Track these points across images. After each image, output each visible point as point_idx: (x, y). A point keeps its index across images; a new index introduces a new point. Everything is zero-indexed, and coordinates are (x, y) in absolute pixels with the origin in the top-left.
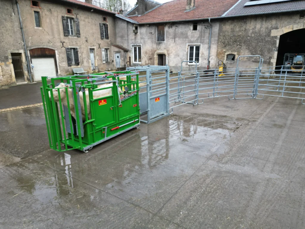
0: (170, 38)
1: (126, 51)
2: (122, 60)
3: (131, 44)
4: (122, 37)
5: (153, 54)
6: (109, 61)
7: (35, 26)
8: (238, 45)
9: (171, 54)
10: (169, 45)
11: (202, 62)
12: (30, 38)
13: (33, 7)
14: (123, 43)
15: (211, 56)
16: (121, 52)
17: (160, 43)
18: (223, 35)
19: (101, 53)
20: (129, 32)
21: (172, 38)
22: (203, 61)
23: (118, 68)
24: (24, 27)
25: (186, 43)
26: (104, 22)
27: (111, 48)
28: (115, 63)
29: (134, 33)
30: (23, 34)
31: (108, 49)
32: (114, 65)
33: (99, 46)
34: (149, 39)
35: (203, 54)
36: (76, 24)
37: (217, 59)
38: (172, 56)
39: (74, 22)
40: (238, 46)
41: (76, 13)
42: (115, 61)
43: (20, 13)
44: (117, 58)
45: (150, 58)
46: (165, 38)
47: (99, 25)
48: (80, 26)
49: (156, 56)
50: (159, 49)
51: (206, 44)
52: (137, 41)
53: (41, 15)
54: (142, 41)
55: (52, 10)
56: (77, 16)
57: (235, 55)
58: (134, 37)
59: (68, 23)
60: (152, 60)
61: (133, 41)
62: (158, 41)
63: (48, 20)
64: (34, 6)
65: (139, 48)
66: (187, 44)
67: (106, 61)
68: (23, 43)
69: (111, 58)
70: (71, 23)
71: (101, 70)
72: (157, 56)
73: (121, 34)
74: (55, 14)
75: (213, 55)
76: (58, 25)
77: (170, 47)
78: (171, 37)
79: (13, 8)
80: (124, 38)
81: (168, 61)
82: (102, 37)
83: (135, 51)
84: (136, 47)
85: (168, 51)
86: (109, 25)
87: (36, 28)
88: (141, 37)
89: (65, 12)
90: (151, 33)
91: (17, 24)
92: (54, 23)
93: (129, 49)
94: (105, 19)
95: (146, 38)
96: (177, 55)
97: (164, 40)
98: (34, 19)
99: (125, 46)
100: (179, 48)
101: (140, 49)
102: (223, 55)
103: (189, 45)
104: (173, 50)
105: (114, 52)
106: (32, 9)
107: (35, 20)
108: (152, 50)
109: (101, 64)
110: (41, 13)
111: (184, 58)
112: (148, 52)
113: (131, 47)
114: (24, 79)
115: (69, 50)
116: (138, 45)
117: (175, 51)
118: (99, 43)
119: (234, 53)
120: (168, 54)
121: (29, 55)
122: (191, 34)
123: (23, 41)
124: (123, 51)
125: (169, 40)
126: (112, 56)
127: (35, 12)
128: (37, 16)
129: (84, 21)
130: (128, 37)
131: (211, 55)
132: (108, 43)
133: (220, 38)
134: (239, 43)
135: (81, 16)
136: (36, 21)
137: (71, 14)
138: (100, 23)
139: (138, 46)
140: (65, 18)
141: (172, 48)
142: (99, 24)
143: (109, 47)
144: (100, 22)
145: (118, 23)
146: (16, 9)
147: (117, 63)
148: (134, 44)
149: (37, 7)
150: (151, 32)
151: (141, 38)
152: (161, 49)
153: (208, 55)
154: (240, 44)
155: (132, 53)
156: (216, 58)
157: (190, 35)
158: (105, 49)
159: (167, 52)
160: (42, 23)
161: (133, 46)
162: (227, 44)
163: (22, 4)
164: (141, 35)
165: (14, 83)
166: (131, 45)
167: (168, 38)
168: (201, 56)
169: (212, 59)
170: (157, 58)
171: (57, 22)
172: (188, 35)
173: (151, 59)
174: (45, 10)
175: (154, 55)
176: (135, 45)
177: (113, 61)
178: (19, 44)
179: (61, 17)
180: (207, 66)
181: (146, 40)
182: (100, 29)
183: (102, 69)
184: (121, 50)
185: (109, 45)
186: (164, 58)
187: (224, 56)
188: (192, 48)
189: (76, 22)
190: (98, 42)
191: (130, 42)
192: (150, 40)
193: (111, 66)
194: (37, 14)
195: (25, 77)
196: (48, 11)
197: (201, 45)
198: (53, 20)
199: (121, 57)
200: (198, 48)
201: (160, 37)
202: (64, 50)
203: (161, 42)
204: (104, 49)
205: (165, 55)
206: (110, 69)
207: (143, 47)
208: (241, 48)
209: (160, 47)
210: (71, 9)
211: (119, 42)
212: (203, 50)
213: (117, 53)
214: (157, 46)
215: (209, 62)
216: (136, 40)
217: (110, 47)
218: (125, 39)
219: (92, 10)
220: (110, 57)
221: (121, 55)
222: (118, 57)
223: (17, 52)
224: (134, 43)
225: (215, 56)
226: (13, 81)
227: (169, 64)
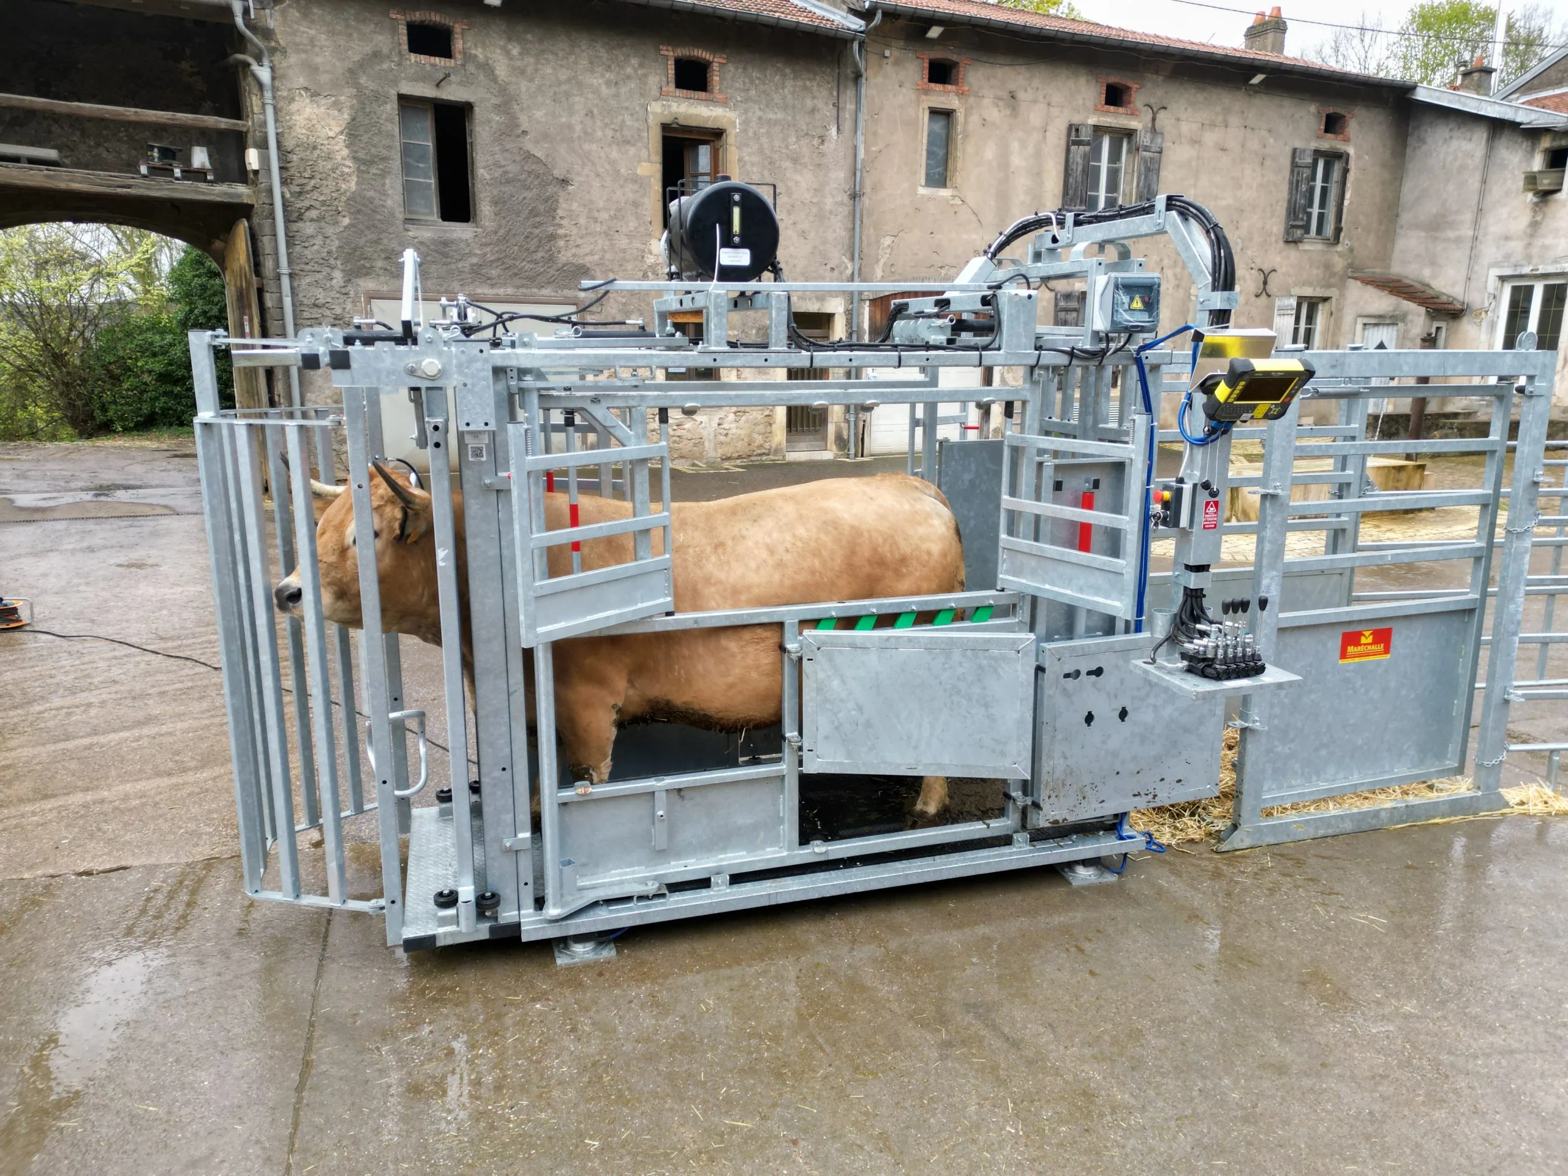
1: (1447, 312)
3: (1496, 264)
4: (1436, 226)
7: (923, 182)
12: (887, 241)
13: (926, 92)
14: (1433, 263)
16: (1410, 317)
19: (1269, 322)
20: (1495, 192)
24: (868, 189)
26: (1328, 143)
27: (1342, 295)
29: (1530, 196)
30: (858, 223)
31: (1325, 299)
33: (1265, 283)
39: (1135, 150)
41: (1152, 101)
43: (861, 125)
47: (1286, 162)
48: (1163, 173)
52: (1544, 247)
53: (959, 128)
55: (1021, 95)
56: (1154, 119)
59: (1099, 160)
61: (1517, 247)
63: (990, 152)
64: (932, 85)
65: (1549, 288)
68: (849, 265)
70: (1115, 157)
73: (1429, 208)
74: (1035, 116)
76: (1038, 175)
79: (837, 105)
80: (1451, 234)
82: (1293, 227)
83: (1518, 309)
84: (1530, 288)
86: (1359, 157)
87: (923, 191)
89: (1090, 104)
91: (839, 176)
92: (1017, 160)
93: (1475, 298)
94: (1333, 124)
98: (925, 147)
99: (1446, 282)
101: (1557, 295)
105: (1360, 321)
106: (924, 97)
107: (924, 153)
110: (960, 116)
113: (1492, 282)
114: (825, 438)
116: (1551, 269)
118: (1266, 268)
121: (866, 326)
123: (852, 259)
126: (1343, 342)
127: (934, 112)
128: (943, 133)
129: (1195, 142)
130: (1476, 223)
132: (1327, 266)
135: (1183, 116)
136: (928, 158)
137: (1121, 110)
138: (1295, 151)
139: (1544, 276)
140: (1085, 136)
142: (1288, 151)
144: (1298, 144)
145: (1424, 142)
146: (850, 107)
148: (1517, 266)
149: (949, 87)
155: (1493, 326)
158: (1301, 299)
160: (959, 165)
161: (1503, 279)
163: (879, 79)
165: (777, 451)
166: (1495, 272)
171: (1038, 154)
174: (987, 101)
176: (1526, 270)
178: (832, 269)
179: (1064, 128)
182: (1291, 183)
184: (1409, 306)
189: (1147, 149)
191: (1489, 252)
194: (939, 125)
195: (831, 429)
196: (1001, 103)
198: (1015, 146)
204: (1293, 302)
210: (1130, 84)
211: (1409, 257)
213: (1376, 325)
216: (1538, 242)
218: (1458, 241)
219: (1258, 79)
221: (1403, 338)
223: (813, 307)
224: (1517, 258)
226: (774, 446)
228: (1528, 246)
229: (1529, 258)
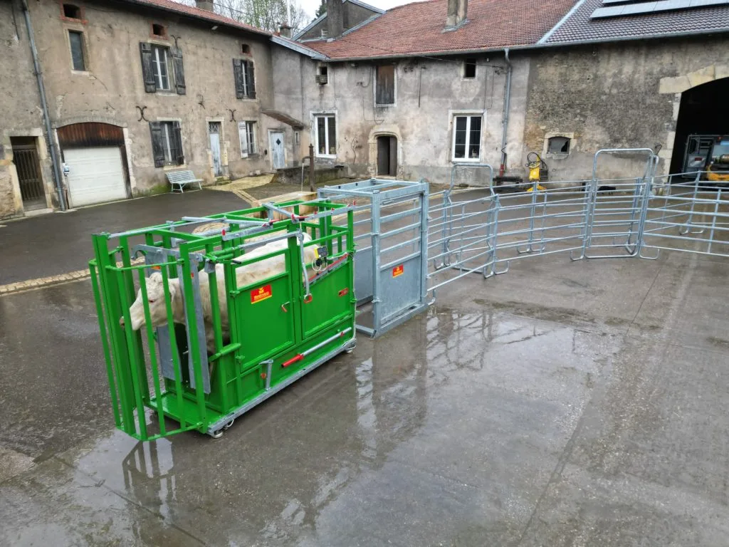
0: (406, 97)
1: (298, 127)
2: (288, 149)
3: (311, 109)
4: (288, 92)
5: (365, 136)
6: (256, 151)
7: (73, 68)
8: (578, 116)
9: (412, 137)
10: (406, 113)
11: (488, 156)
12: (60, 98)
13: (65, 21)
14: (290, 107)
15: (510, 141)
16: (287, 130)
17: (382, 109)
18: (538, 90)
19: (237, 132)
20: (306, 82)
21: (413, 97)
22: (490, 154)
23: (278, 170)
24: (43, 71)
25: (448, 109)
26: (244, 57)
27: (260, 120)
28: (270, 157)
29: (318, 84)
30: (42, 89)
31: (255, 122)
32: (268, 162)
33: (233, 115)
34: (354, 98)
35: (490, 136)
36: (176, 61)
37: (525, 149)
38: (413, 140)
39: (170, 56)
40: (576, 117)
41: (175, 34)
42: (270, 152)
43: (32, 35)
44: (276, 144)
45: (357, 144)
46: (395, 97)
47: (231, 64)
48: (185, 67)
49: (373, 141)
50: (379, 122)
51: (496, 110)
52: (326, 104)
53: (87, 41)
54: (338, 103)
55: (114, 27)
56: (176, 42)
57: (570, 139)
58: (316, 94)
59: (155, 60)
60: (363, 151)
61: (317, 103)
62: (377, 103)
63: (104, 54)
64: (68, 18)
65: (329, 119)
66: (451, 112)
67: (250, 153)
68: (41, 110)
69: (261, 144)
70: (162, 59)
71: (237, 175)
72: (376, 141)
73: (284, 86)
74: (123, 37)
75: (514, 139)
76: (130, 66)
77: (408, 118)
78: (411, 93)
79: (14, 24)
80: (294, 96)
81: (403, 152)
82: (239, 92)
83: (321, 126)
84: (323, 119)
85: (402, 128)
86: (256, 64)
87: (74, 72)
88: (336, 92)
89: (147, 33)
90: (361, 83)
91: (25, 63)
92: (119, 59)
93: (306, 122)
94: (245, 49)
95: (349, 96)
96: (424, 138)
97: (392, 101)
98: (70, 50)
99: (296, 115)
100: (429, 122)
101: (332, 122)
102: (540, 140)
103: (454, 115)
104: (415, 127)
105: (269, 131)
106: (64, 24)
107: (71, 53)
108: (362, 126)
109: (237, 161)
110: (86, 35)
111: (443, 144)
112: (352, 129)
113: (311, 116)
114: (45, 202)
115: (159, 127)
116: (329, 112)
117: (419, 130)
118: (232, 109)
119: (566, 135)
120: (404, 136)
121: (57, 141)
122: (460, 87)
123: (42, 107)
124: (290, 127)
125: (405, 102)
126: (265, 139)
127: (71, 32)
128: (78, 42)
129: (195, 54)
130: (302, 93)
131: (509, 138)
132: (253, 108)
133: (533, 98)
134: (578, 111)
135: (188, 41)
136: (73, 56)
137: (161, 37)
138: (233, 60)
139: (327, 114)
140: (148, 48)
141: (412, 121)
142: (231, 60)
143: (255, 116)
144: (235, 57)
145: (278, 58)
146: (23, 26)
147: (276, 157)
148: (318, 110)
149: (77, 20)
150: (360, 81)
151: (336, 96)
152: (386, 124)
153: (501, 138)
154: (581, 111)
155: (314, 132)
156: (522, 146)
157: (457, 90)
158: (247, 122)
159: (401, 131)
160: (90, 59)
161: (315, 115)
162: (550, 112)
163: (37, 12)
164: (335, 87)
165: (19, 212)
166: (311, 112)
167: (405, 95)
168: (486, 142)
169: (511, 148)
170: (376, 145)
171: (128, 56)
172: (453, 89)
173: (360, 147)
174: (98, 29)
175: (368, 139)
176: (322, 112)
177: (266, 152)
178: (32, 113)
179: (137, 44)
180: (498, 166)
181: (348, 100)
182: (235, 74)
183: (240, 172)
184: (286, 125)
185: (256, 111)
186: (392, 144)
187: (543, 142)
188: (461, 121)
189: (176, 56)
190: (229, 106)
191: (308, 104)
192: (357, 100)
193: (261, 164)
194: (75, 39)
195: (48, 197)
196: (105, 30)
197: (485, 114)
198: (116, 51)
199: (286, 142)
200: (477, 122)
201: (383, 92)
202: (145, 127)
203: (386, 105)
204: (244, 123)
205: (395, 138)
206: (258, 172)
207: (339, 117)
208: (584, 122)
209: (381, 118)
210: (163, 25)
211: (280, 104)
212: (490, 127)
213: (275, 132)
214: (376, 116)
215: (505, 155)
216: (323, 101)
217: (260, 117)
218: (297, 99)
219: (215, 28)
220: (258, 142)
221: (286, 138)
222: (278, 142)
223: (25, 133)
224: (317, 108)
225: (521, 141)
226: (17, 209)
227: (405, 161)
228: (321, 103)
229: (322, 108)
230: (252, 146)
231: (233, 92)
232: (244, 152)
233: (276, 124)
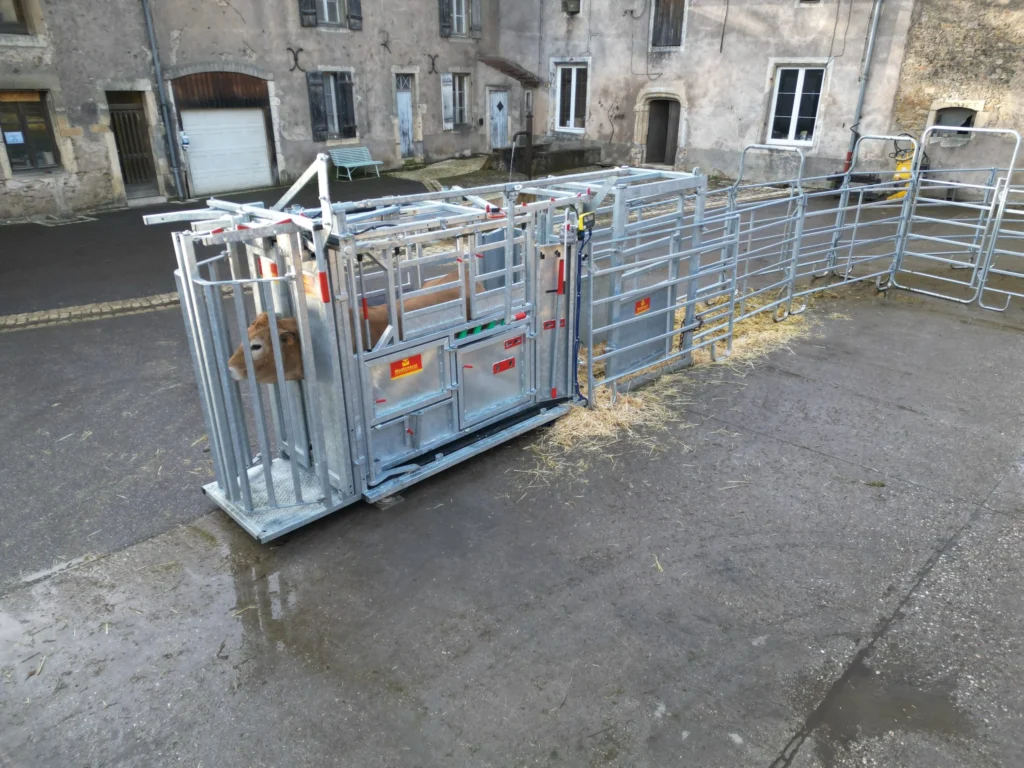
0: (702, 34)
1: (531, 82)
2: (513, 118)
3: (552, 55)
4: (521, 28)
5: (631, 99)
6: (466, 120)
8: (998, 70)
9: (704, 102)
10: (699, 62)
11: (828, 138)
12: (175, 34)
14: (521, 52)
15: (869, 114)
16: (513, 87)
17: (661, 55)
18: (930, 24)
19: (438, 91)
20: (548, 9)
21: (712, 35)
22: (831, 134)
23: (495, 150)
25: (767, 57)
27: (475, 71)
28: (487, 129)
29: (565, 14)
30: (149, 19)
31: (467, 74)
32: (483, 137)
33: (433, 64)
34: (619, 36)
35: (834, 102)
37: (894, 127)
38: (705, 107)
40: (994, 71)
42: (487, 122)
44: (496, 109)
45: (617, 112)
46: (684, 35)
49: (641, 107)
50: (655, 76)
51: (849, 59)
52: (575, 46)
54: (593, 46)
57: (976, 112)
58: (563, 30)
60: (625, 123)
61: (561, 44)
62: (654, 45)
65: (579, 71)
66: (773, 61)
67: (458, 121)
68: (149, 53)
69: (475, 110)
71: (435, 157)
72: (647, 108)
73: (516, 17)
75: (874, 110)
77: (700, 70)
78: (709, 28)
80: (528, 34)
81: (688, 127)
82: (444, 27)
83: (566, 82)
84: (570, 71)
85: (690, 86)
88: (592, 28)
90: (632, 12)
93: (544, 75)
95: (610, 33)
96: (723, 104)
97: (677, 43)
99: (529, 65)
100: (734, 77)
101: (582, 75)
102: (921, 112)
103: (777, 66)
104: (710, 84)
105: (487, 89)
108: (627, 83)
109: (436, 134)
111: (753, 116)
112: (612, 89)
113: (552, 67)
114: (156, 187)
115: (319, 81)
116: (579, 60)
117: (717, 89)
118: (433, 54)
119: (970, 104)
120: (691, 100)
121: (172, 99)
122: (792, 19)
123: (150, 48)
124: (519, 83)
125: (699, 43)
126: (481, 102)
130: (540, 28)
131: (867, 108)
132: (466, 53)
133: (918, 38)
134: (1000, 62)
139: (577, 64)
141: (707, 76)
143: (468, 66)
147: (495, 129)
148: (562, 57)
150: (630, 8)
151: (592, 34)
152: (665, 80)
153: (854, 107)
154: (1006, 62)
155: (554, 92)
156: (888, 123)
157: (787, 22)
158: (454, 75)
159: (687, 93)
161: (557, 64)
162: (947, 62)
164: (589, 19)
165: (120, 200)
166: (553, 60)
167: (697, 32)
168: (826, 114)
169: (869, 126)
170: (647, 115)
172: (779, 23)
173: (621, 117)
175: (635, 103)
176: (567, 60)
177: (481, 122)
178: (135, 56)
180: (844, 156)
181: (609, 40)
183: (439, 151)
184: (512, 80)
185: (469, 58)
186: (672, 113)
187: (927, 116)
188: (789, 78)
190: (428, 49)
191: (549, 47)
192: (622, 39)
193: (473, 139)
195: (160, 179)
197: (831, 66)
199: (511, 107)
200: (815, 78)
201: (665, 26)
202: (299, 80)
203: (668, 49)
204: (450, 77)
205: (677, 103)
206: (467, 153)
207: (593, 69)
208: (1007, 82)
209: (658, 71)
211: (507, 47)
212: (837, 91)
213: (496, 91)
214: (650, 66)
215: (857, 136)
216: (572, 43)
217: (475, 66)
218: (532, 38)
220: (471, 105)
221: (511, 100)
222: (500, 106)
223: (126, 86)
224: (562, 52)
225: (888, 113)
226: (116, 195)
227: (690, 140)
228: (567, 45)
229: (568, 52)
230: (461, 112)
231: (435, 26)
232: (447, 120)
233: (497, 77)
